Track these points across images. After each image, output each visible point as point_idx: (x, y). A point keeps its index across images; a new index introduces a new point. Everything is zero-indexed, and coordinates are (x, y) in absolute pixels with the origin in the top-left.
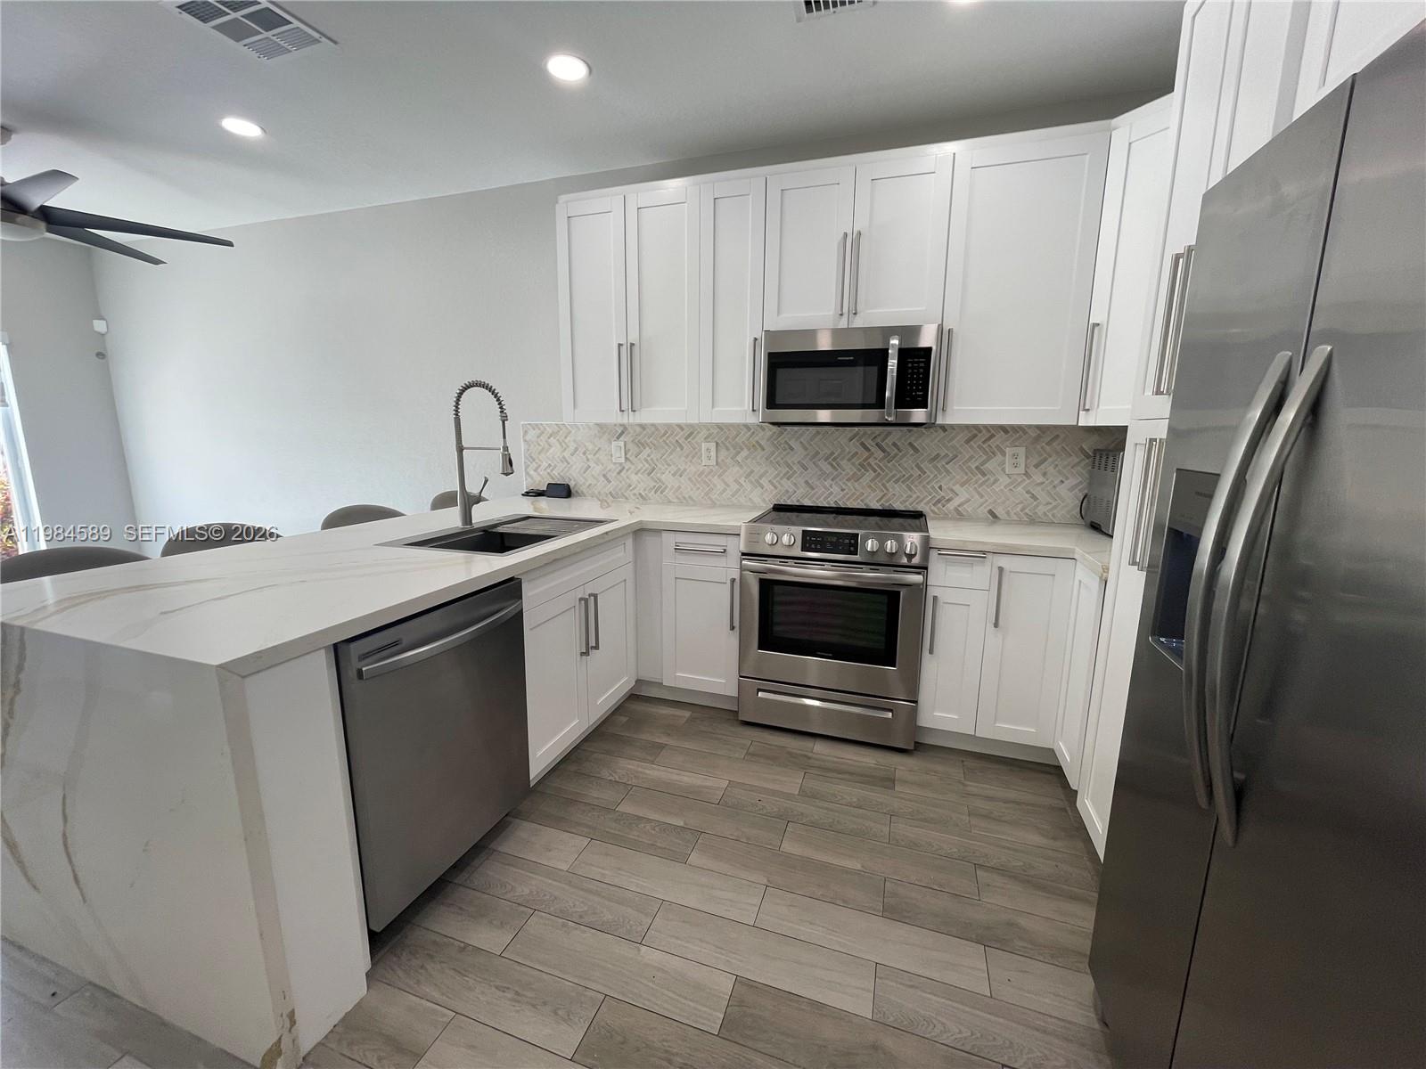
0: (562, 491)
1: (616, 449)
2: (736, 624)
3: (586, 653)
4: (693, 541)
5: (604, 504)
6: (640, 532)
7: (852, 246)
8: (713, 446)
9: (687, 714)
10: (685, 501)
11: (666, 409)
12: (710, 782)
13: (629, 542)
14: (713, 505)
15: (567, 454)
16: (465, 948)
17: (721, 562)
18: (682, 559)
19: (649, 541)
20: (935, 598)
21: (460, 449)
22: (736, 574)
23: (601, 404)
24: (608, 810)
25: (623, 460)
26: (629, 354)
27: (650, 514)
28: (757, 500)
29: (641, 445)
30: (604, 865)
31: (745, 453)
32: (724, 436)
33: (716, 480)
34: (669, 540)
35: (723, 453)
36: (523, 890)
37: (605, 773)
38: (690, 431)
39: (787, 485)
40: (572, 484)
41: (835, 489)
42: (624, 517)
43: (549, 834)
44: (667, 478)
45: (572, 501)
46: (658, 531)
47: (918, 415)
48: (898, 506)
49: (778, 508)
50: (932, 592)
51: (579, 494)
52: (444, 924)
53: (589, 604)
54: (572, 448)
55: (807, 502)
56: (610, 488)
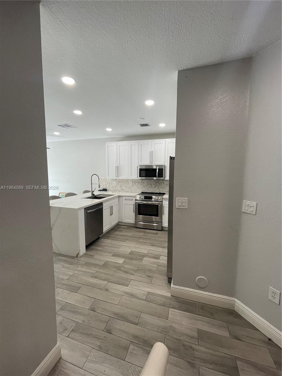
0: (105, 190)
1: (115, 183)
2: (134, 211)
3: (111, 215)
4: (128, 198)
5: (113, 192)
6: (119, 197)
7: (151, 153)
8: (131, 182)
9: (127, 227)
10: (127, 192)
11: (123, 177)
12: (130, 234)
13: (117, 198)
14: (132, 192)
15: (106, 184)
16: (97, 249)
17: (132, 201)
18: (126, 201)
19: (121, 198)
20: (164, 206)
21: (92, 184)
22: (134, 203)
23: (113, 175)
24: (114, 237)
25: (116, 185)
26: (118, 168)
27: (121, 194)
28: (139, 191)
29: (119, 182)
30: (114, 242)
31: (137, 183)
32: (133, 181)
33: (132, 188)
34: (124, 198)
35: (133, 183)
36: (103, 245)
37: (114, 234)
38: (128, 180)
39: (144, 189)
40: (107, 189)
41: (152, 190)
42: (117, 194)
43: (106, 240)
44: (124, 188)
45: (107, 191)
46: (122, 196)
47: (162, 178)
48: (161, 192)
49: (142, 193)
50: (163, 205)
51: (108, 190)
52: (93, 247)
53: (111, 208)
54: (107, 182)
55: (147, 192)
56: (114, 189)
